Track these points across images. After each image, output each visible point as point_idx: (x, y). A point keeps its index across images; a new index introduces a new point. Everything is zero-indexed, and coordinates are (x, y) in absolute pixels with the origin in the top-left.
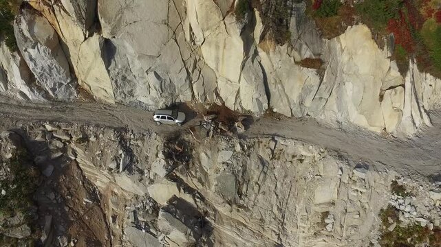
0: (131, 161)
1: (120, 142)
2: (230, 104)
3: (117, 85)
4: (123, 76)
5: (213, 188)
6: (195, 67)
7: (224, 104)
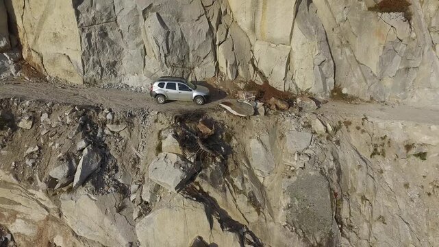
0: (103, 165)
1: (83, 127)
2: (277, 82)
3: (90, 44)
4: (102, 29)
5: (281, 217)
6: (219, 22)
7: (266, 82)
